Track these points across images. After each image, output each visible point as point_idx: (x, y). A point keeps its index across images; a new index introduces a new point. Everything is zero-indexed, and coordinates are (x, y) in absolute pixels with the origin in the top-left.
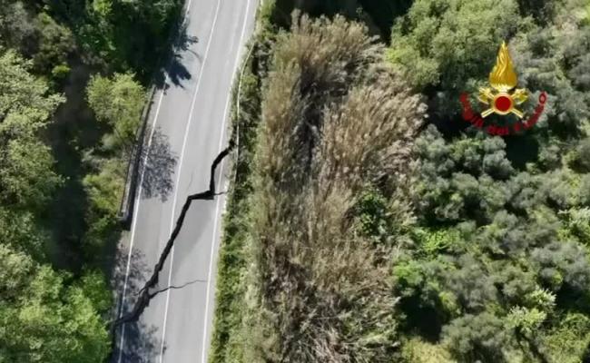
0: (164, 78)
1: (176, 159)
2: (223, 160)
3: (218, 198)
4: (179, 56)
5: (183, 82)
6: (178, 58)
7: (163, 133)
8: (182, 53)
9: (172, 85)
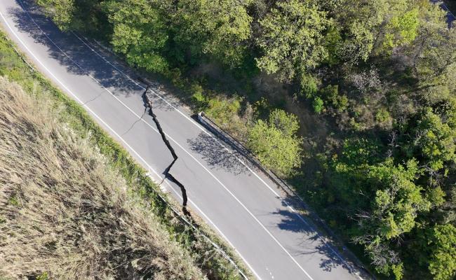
0: (295, 208)
1: (212, 166)
2: (182, 199)
3: (161, 177)
4: (315, 238)
5: (279, 219)
6: (311, 235)
7: (242, 174)
8: (318, 243)
9: (283, 208)
